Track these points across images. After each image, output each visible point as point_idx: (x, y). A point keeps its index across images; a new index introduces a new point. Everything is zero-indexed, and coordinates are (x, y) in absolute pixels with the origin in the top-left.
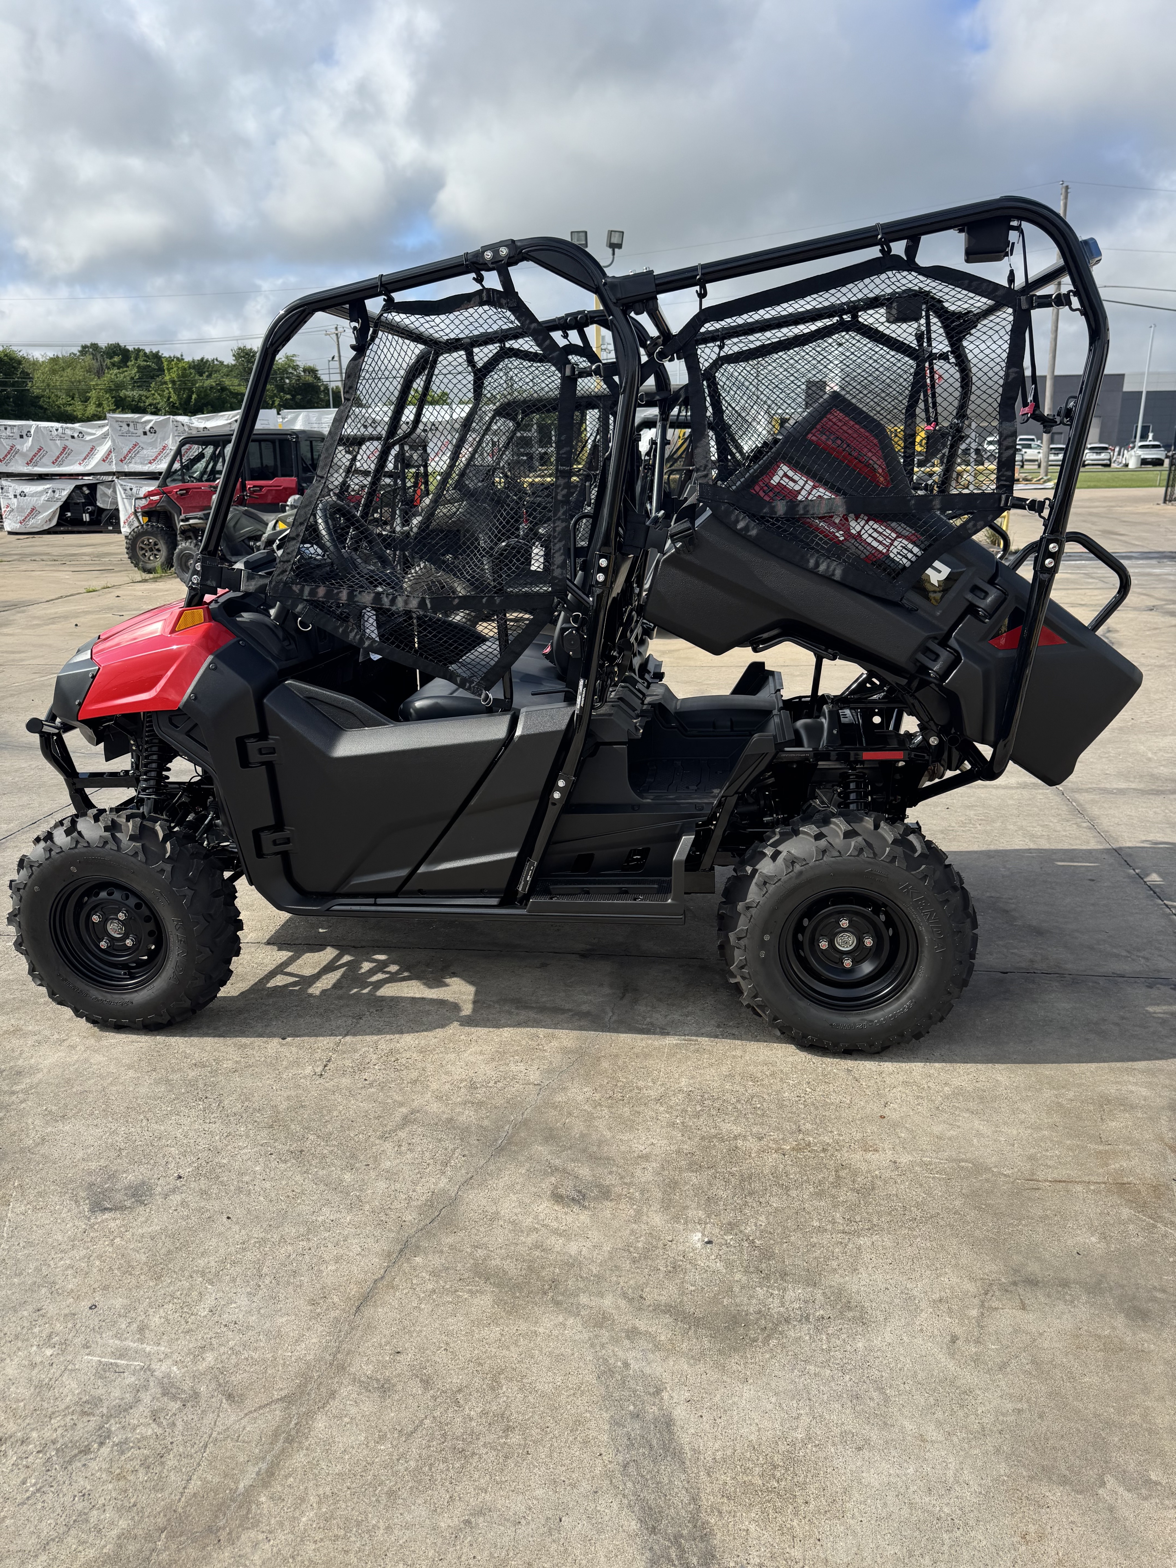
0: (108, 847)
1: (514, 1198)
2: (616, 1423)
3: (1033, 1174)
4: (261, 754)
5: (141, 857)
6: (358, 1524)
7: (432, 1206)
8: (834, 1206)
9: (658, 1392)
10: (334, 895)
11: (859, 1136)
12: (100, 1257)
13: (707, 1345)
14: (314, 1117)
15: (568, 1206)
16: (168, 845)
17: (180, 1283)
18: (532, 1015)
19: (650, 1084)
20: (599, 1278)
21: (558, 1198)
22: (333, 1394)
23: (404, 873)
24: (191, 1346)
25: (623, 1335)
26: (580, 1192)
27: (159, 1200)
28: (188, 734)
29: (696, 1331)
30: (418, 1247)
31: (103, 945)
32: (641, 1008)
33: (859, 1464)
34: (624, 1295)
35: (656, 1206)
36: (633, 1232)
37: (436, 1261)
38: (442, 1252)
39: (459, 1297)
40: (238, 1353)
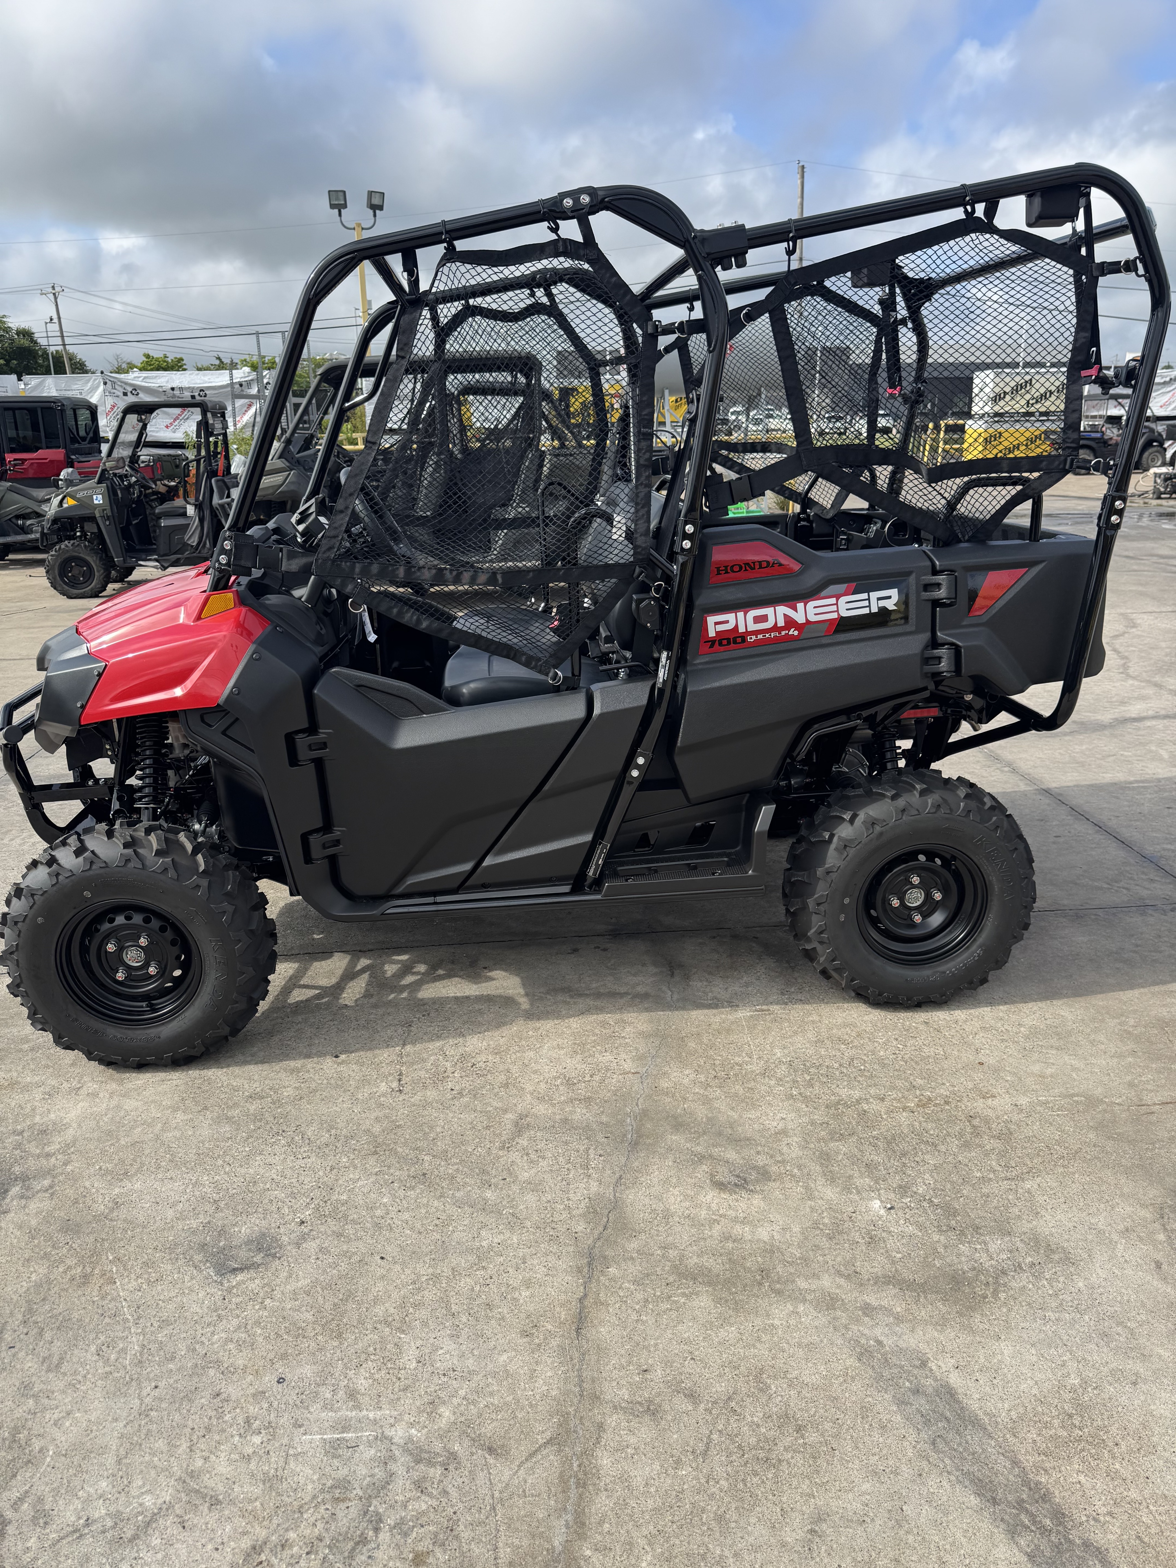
0: (131, 865)
1: (676, 1192)
2: (901, 1403)
3: (1141, 1100)
4: (311, 750)
5: (171, 873)
6: (703, 1557)
7: (595, 1212)
8: (986, 1155)
9: (924, 1364)
10: (388, 897)
11: (970, 1085)
12: (258, 1323)
13: (944, 1310)
14: (417, 1136)
15: (735, 1193)
16: (200, 857)
17: (366, 1338)
18: (590, 1002)
19: (747, 1059)
20: (805, 1260)
21: (721, 1186)
22: (601, 1427)
23: (468, 867)
24: (418, 1403)
25: (860, 1313)
26: (738, 1176)
27: (292, 1250)
28: (224, 733)
29: (926, 1297)
30: (605, 1258)
31: (120, 976)
32: (696, 984)
33: (1142, 1398)
34: (839, 1273)
35: (821, 1181)
36: (812, 1209)
37: (634, 1269)
38: (632, 1258)
39: (676, 1302)
40: (474, 1402)
